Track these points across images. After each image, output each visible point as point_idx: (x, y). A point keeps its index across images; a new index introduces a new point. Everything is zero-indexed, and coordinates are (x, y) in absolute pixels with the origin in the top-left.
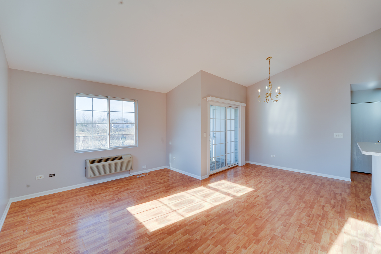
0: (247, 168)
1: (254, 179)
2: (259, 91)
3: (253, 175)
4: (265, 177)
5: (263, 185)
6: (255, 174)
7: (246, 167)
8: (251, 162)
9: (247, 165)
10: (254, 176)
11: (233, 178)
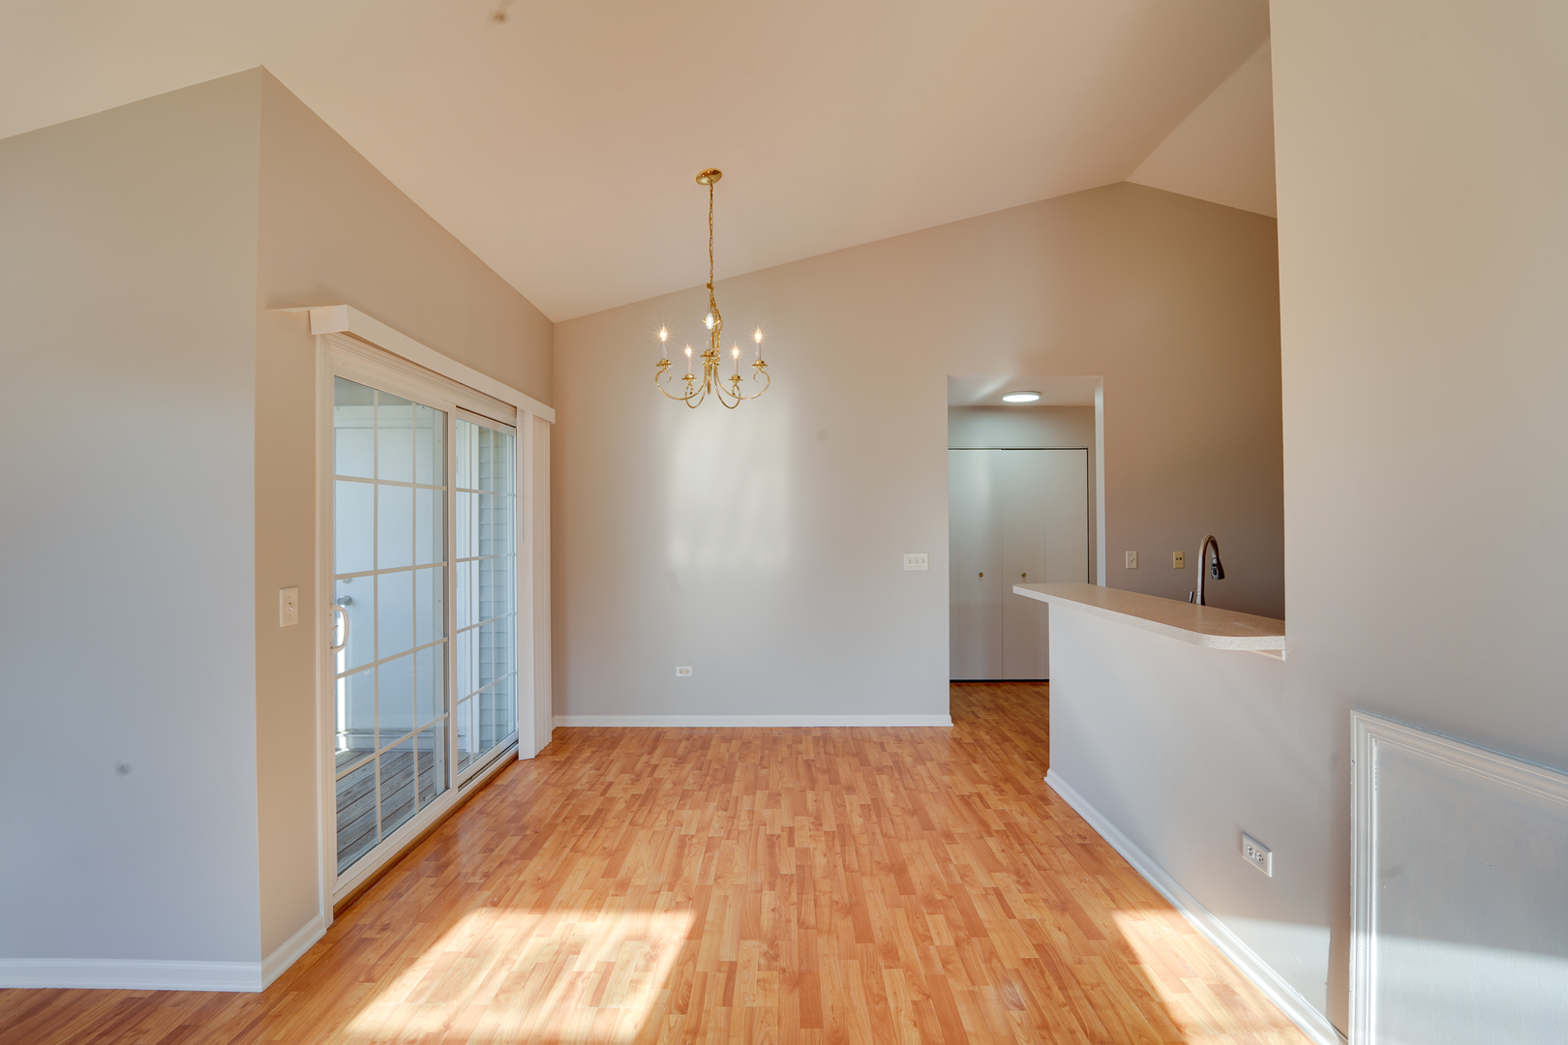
0: (569, 761)
1: (641, 834)
2: (663, 335)
3: (620, 805)
4: (684, 795)
5: (707, 862)
6: (628, 796)
7: (561, 757)
8: (576, 721)
9: (563, 740)
10: (628, 808)
11: (520, 871)
